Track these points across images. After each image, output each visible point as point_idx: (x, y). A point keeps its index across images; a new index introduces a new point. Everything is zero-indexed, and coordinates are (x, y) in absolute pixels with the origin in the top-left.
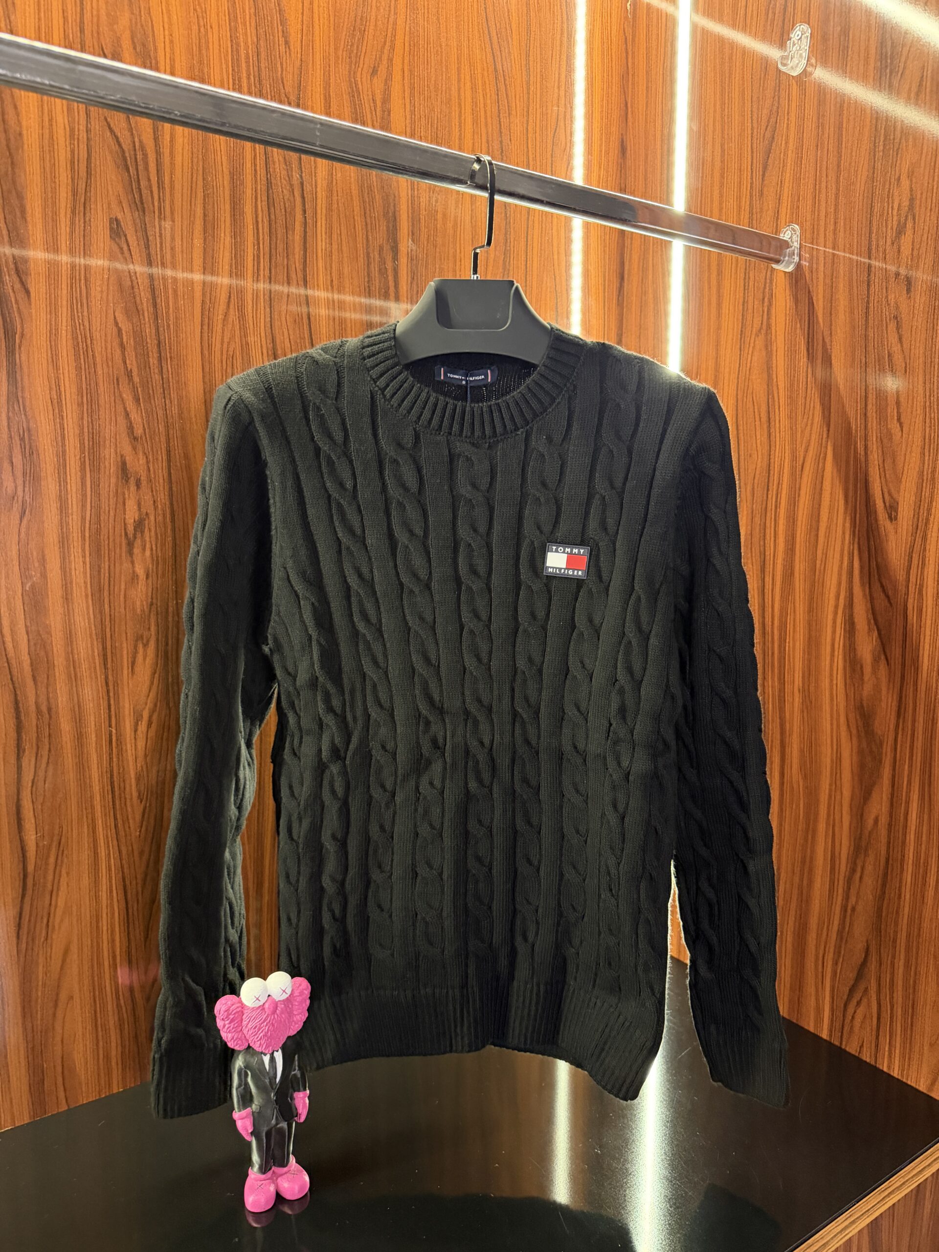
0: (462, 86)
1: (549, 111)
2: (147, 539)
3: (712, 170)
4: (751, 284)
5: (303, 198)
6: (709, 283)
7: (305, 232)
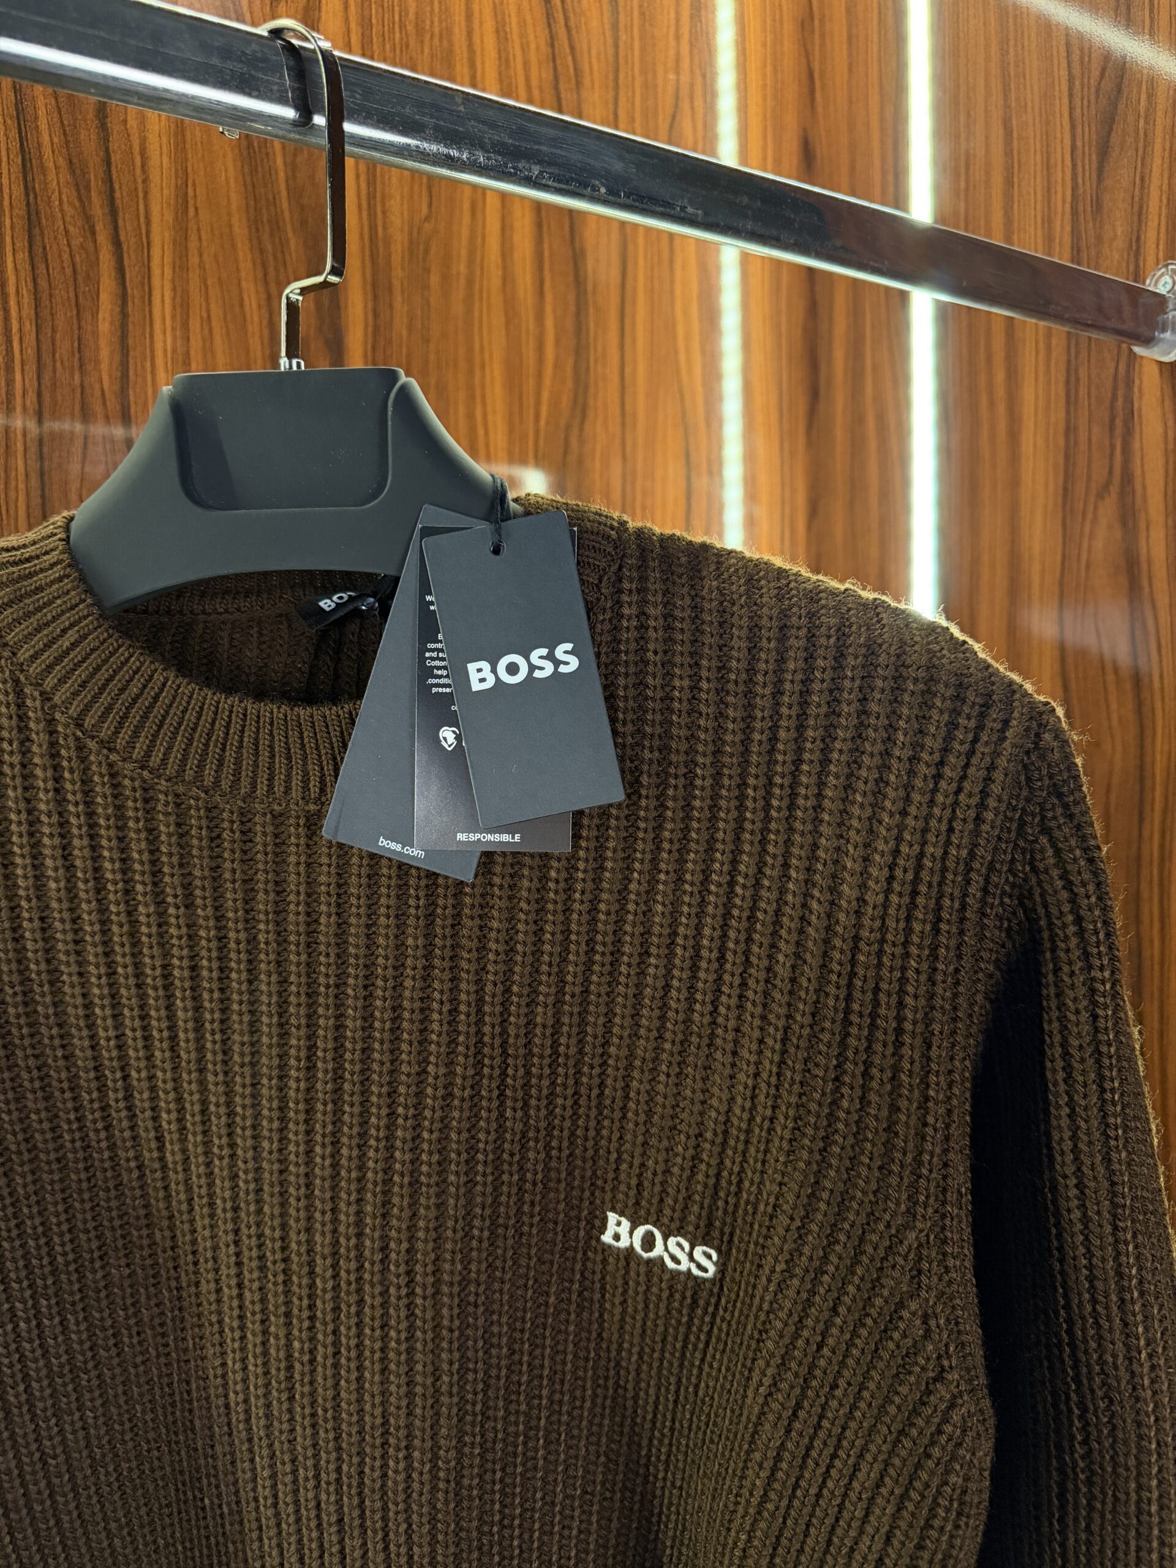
0: (476, 26)
1: (660, 82)
3: (988, 174)
4: (1083, 391)
5: (117, 243)
6: (991, 393)
7: (124, 315)
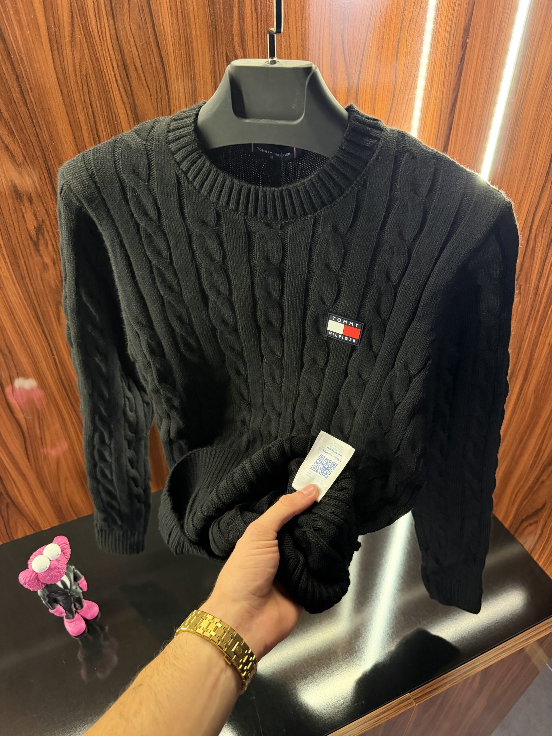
2: (48, 238)
